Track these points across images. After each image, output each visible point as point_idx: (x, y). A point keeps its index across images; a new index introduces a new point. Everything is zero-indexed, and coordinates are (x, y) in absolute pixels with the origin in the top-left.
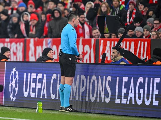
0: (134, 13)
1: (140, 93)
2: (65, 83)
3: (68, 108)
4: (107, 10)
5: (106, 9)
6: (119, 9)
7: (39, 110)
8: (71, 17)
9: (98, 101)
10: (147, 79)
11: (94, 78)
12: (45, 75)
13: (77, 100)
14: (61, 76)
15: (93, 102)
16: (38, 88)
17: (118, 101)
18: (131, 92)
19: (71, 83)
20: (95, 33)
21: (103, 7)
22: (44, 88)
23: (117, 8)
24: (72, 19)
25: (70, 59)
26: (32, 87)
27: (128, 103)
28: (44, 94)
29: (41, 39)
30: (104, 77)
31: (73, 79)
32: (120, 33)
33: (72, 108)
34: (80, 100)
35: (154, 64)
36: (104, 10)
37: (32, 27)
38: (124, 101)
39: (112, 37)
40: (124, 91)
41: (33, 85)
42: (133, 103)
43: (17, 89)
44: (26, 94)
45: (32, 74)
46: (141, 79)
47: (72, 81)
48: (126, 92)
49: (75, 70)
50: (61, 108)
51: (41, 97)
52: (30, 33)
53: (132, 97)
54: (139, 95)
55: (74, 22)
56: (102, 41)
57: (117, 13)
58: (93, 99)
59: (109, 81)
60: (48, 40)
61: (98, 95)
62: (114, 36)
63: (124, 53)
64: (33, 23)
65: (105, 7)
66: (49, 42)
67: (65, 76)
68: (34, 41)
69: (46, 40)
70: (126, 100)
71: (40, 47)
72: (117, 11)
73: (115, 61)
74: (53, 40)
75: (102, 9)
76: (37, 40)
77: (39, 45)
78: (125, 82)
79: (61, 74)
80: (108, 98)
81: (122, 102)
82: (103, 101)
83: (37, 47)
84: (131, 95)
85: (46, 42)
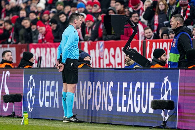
0: (188, 11)
1: (138, 100)
2: (68, 91)
3: (71, 118)
4: (165, 8)
5: (164, 6)
6: (176, 7)
7: (25, 122)
8: (72, 19)
9: (102, 110)
10: (143, 83)
11: (99, 84)
12: (57, 82)
13: (84, 108)
14: (63, 83)
15: (98, 111)
16: (52, 97)
17: (119, 109)
18: (130, 99)
19: (74, 91)
20: (147, 33)
21: (160, 5)
22: (56, 97)
23: (173, 5)
24: (73, 20)
25: (72, 64)
26: (46, 96)
27: (128, 111)
28: (57, 103)
29: (95, 42)
30: (107, 83)
31: (76, 85)
32: (171, 33)
33: (76, 118)
34: (87, 109)
35: (151, 67)
36: (162, 8)
37: (88, 29)
38: (124, 109)
39: (164, 37)
40: (124, 97)
41: (47, 94)
42: (132, 111)
43: (33, 99)
44: (41, 104)
45: (47, 81)
46: (138, 85)
47: (75, 88)
48: (125, 99)
49: (77, 76)
50: (64, 119)
51: (54, 107)
52: (86, 35)
53: (131, 105)
54: (137, 101)
55: (75, 24)
56: (149, 43)
57: (174, 11)
58: (98, 108)
59: (111, 87)
60: (101, 43)
61: (102, 105)
62: (165, 37)
63: (132, 56)
64: (89, 24)
65: (163, 5)
66: (101, 45)
67: (67, 84)
68: (88, 45)
69: (98, 43)
70: (126, 107)
71: (93, 50)
72: (173, 8)
73: (129, 65)
74: (105, 43)
75: (160, 7)
76: (91, 43)
77: (92, 49)
78: (125, 88)
79: (63, 81)
80: (110, 106)
81: (123, 111)
82: (106, 110)
83: (91, 51)
84: (130, 102)
85: (99, 45)
